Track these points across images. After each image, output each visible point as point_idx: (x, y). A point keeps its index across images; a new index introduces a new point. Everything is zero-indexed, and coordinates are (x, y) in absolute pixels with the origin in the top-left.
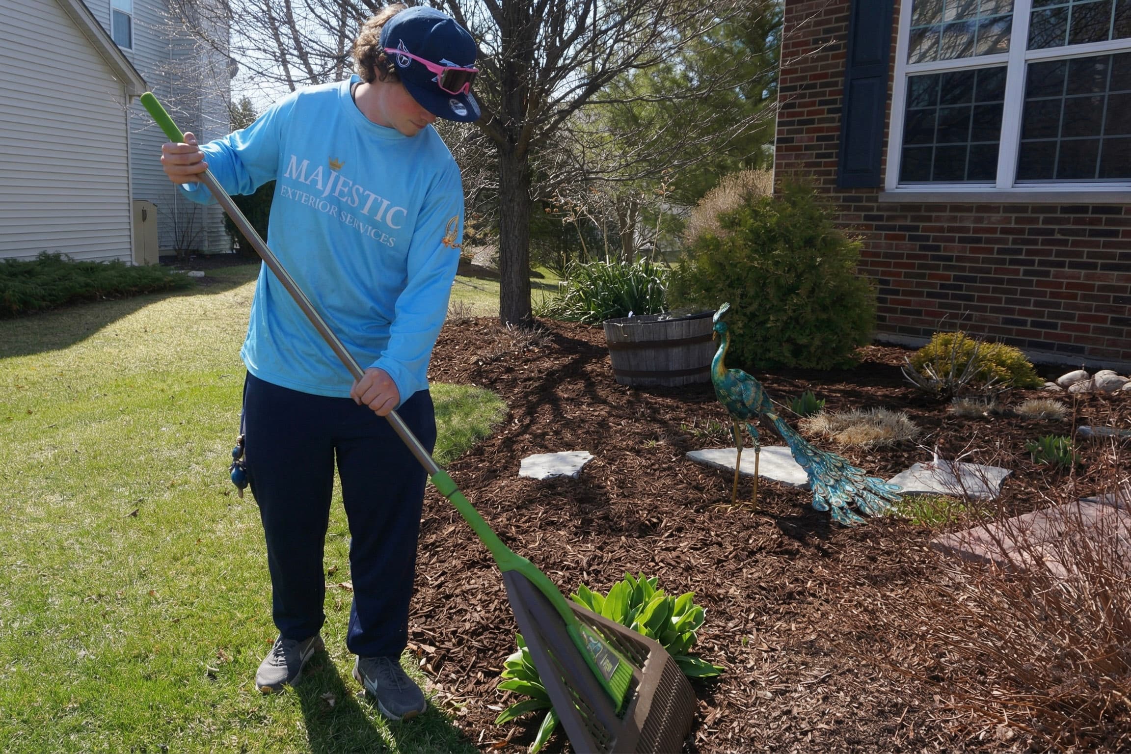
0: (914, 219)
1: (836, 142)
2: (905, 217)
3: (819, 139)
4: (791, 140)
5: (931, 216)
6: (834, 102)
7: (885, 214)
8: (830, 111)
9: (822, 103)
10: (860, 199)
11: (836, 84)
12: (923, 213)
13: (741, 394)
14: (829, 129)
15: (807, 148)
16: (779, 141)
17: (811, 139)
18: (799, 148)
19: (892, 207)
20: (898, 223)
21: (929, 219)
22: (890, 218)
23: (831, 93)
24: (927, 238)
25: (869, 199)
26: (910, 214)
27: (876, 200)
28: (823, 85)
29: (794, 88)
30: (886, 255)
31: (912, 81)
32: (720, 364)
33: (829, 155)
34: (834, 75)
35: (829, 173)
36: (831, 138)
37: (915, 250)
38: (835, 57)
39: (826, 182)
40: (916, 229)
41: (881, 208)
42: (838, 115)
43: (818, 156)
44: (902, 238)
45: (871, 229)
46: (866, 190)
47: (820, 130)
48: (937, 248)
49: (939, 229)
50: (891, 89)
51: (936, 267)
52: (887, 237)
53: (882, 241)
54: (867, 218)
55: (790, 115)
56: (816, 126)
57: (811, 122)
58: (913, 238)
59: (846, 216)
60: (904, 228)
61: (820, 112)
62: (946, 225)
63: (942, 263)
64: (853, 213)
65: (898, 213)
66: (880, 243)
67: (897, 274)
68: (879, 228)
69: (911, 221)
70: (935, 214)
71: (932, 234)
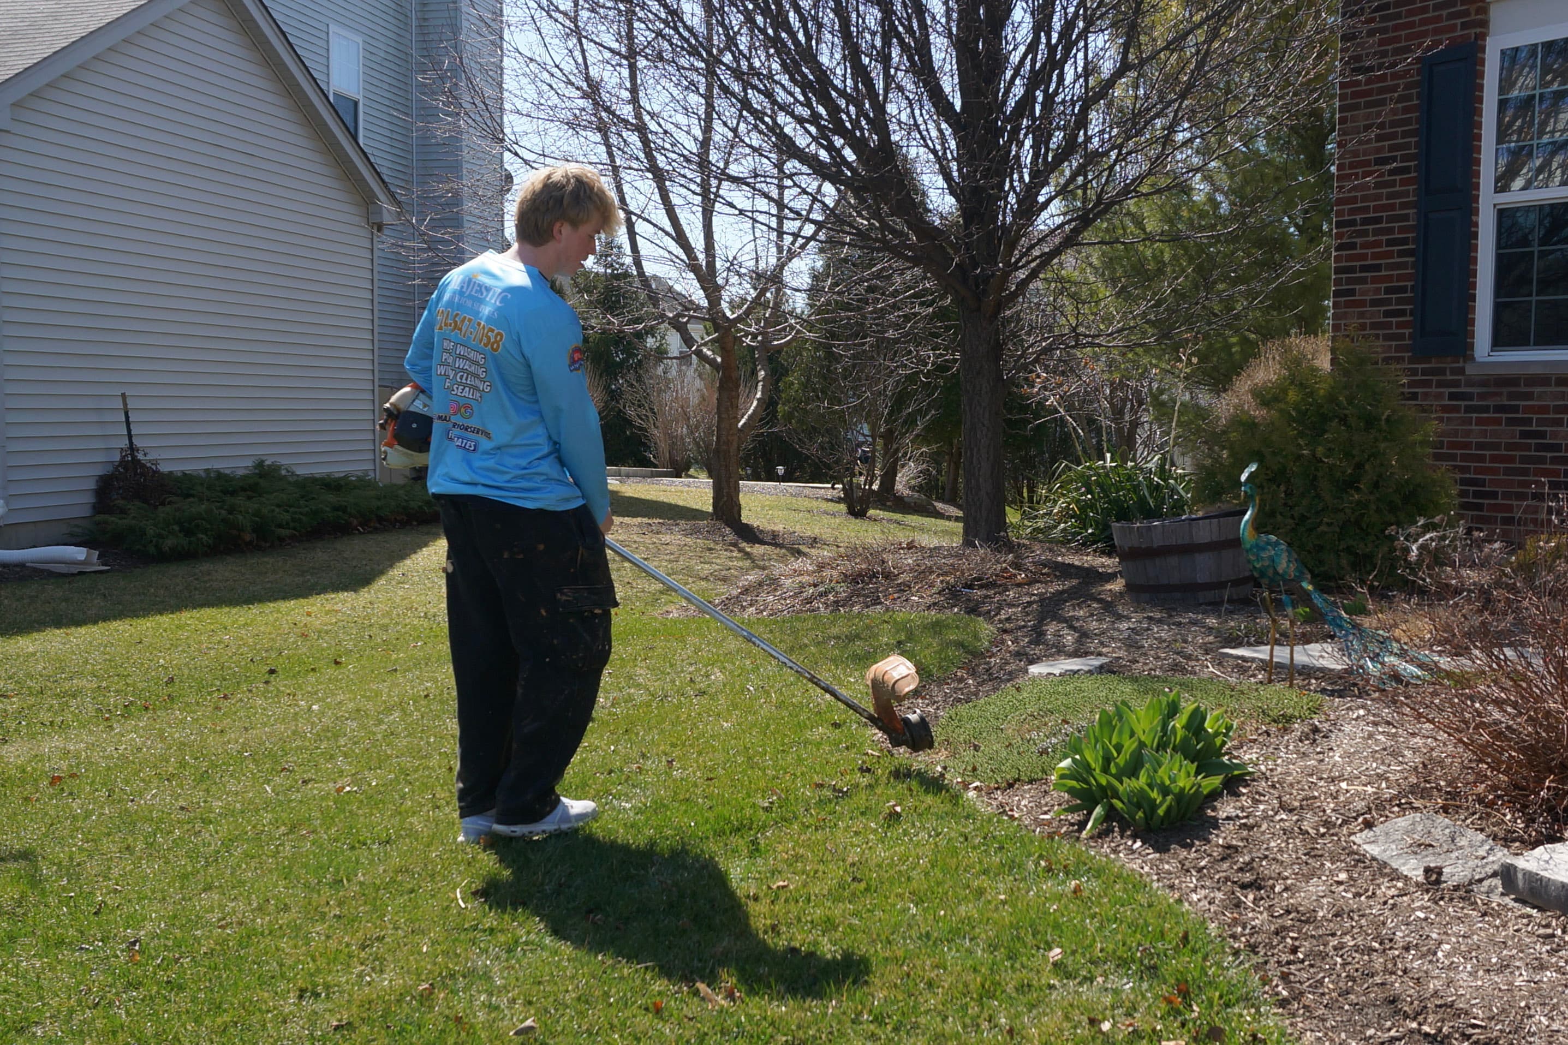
0: (1511, 396)
1: (1409, 295)
2: (1500, 394)
3: (1388, 291)
4: (1352, 292)
5: (1532, 393)
6: (1404, 241)
7: (1476, 390)
8: (1401, 254)
9: (1390, 243)
10: (1442, 372)
11: (1405, 218)
12: (1523, 389)
13: (1272, 559)
14: (1400, 278)
15: (1374, 303)
16: (1337, 294)
17: (1377, 291)
18: (1362, 303)
19: (1484, 382)
20: (1490, 402)
21: (1529, 396)
22: (1482, 396)
23: (1402, 230)
24: (1529, 422)
25: (1454, 371)
26: (1505, 390)
27: (1462, 371)
28: (1391, 219)
29: (1352, 223)
30: (1481, 446)
31: (1503, 214)
32: (1249, 528)
33: (1402, 313)
34: (1404, 206)
35: (1401, 337)
36: (1403, 289)
37: (1515, 437)
38: (1404, 182)
39: (1399, 349)
40: (1515, 409)
41: (1470, 383)
42: (1411, 259)
43: (1387, 314)
44: (1498, 422)
45: (1458, 412)
46: (1449, 359)
47: (1389, 278)
48: (1542, 435)
49: (1544, 409)
50: (1476, 225)
51: (1542, 460)
52: (1480, 422)
53: (1474, 427)
54: (1452, 396)
55: (1349, 258)
56: (1383, 273)
57: (1377, 268)
58: (1511, 422)
59: (1426, 394)
60: (1500, 409)
61: (1389, 255)
62: (1552, 403)
63: (1549, 455)
64: (1434, 390)
65: (1492, 390)
66: (1471, 430)
67: (1494, 471)
68: (1469, 409)
69: (1509, 400)
70: (1537, 390)
71: (1535, 416)
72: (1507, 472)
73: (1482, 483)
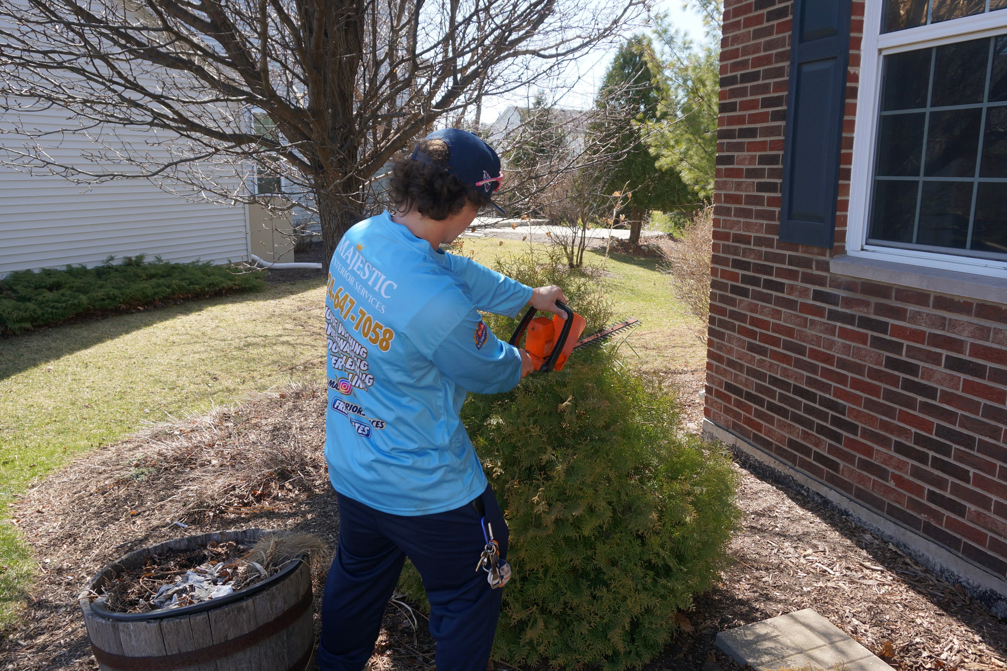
0: (881, 309)
1: (780, 166)
2: (867, 304)
3: (763, 160)
4: (731, 160)
5: (905, 310)
6: (778, 101)
7: (842, 293)
8: (774, 116)
10: (807, 263)
11: (780, 72)
12: (894, 303)
14: (773, 145)
15: (751, 173)
16: (718, 160)
17: (753, 160)
20: (857, 312)
21: (899, 314)
22: (848, 302)
23: (777, 87)
24: (897, 348)
25: (819, 265)
26: (873, 300)
27: (825, 266)
28: (767, 74)
29: (734, 81)
30: (843, 364)
33: (773, 187)
34: (780, 57)
35: (771, 216)
36: (775, 159)
37: (880, 364)
39: (770, 229)
40: (882, 327)
41: (836, 283)
42: (782, 123)
43: (762, 187)
44: (862, 339)
45: (822, 316)
46: (816, 250)
47: (762, 146)
48: (912, 369)
49: (917, 336)
50: (856, 78)
51: (910, 403)
52: (844, 333)
53: (836, 339)
54: (818, 295)
55: (731, 121)
56: (758, 139)
57: (752, 133)
58: (878, 343)
59: (792, 287)
60: (865, 322)
61: (762, 118)
62: (928, 330)
63: (920, 399)
64: (799, 284)
65: (859, 296)
66: (833, 342)
67: (855, 399)
68: (833, 315)
69: (876, 313)
70: (911, 308)
71: (906, 343)
72: (870, 404)
73: (841, 409)
